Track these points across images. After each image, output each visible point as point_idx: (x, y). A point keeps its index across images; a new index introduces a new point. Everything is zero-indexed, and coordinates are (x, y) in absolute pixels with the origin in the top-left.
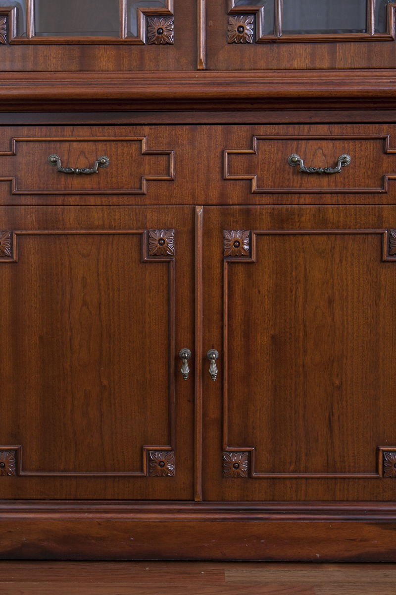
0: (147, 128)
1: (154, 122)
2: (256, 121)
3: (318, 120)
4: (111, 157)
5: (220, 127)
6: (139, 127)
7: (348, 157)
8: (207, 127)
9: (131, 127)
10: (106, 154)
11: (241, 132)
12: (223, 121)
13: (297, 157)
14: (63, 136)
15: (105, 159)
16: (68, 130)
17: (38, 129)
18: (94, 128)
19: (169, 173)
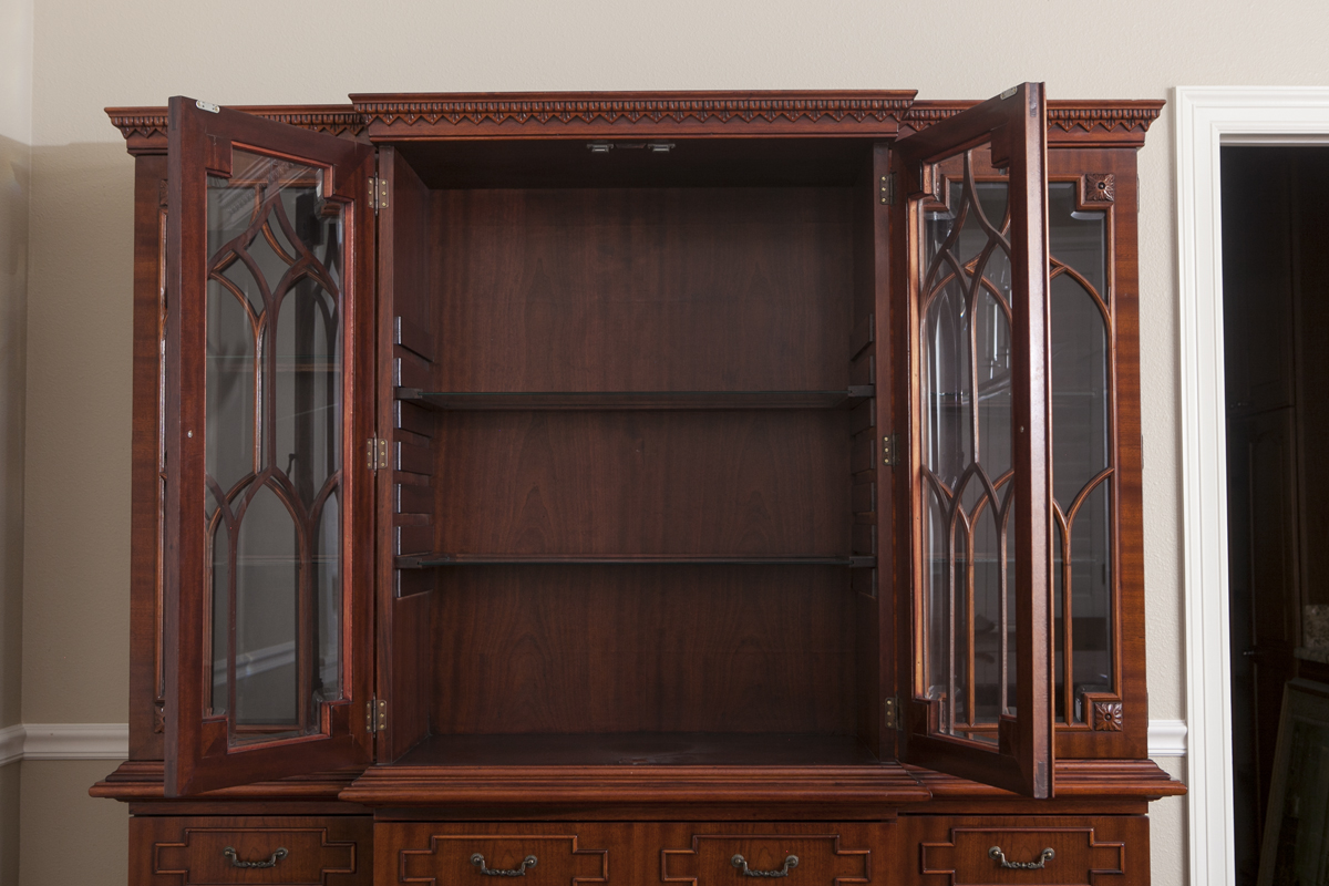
0: (578, 825)
1: (586, 818)
2: (696, 818)
3: (763, 818)
4: (538, 856)
5: (656, 824)
6: (570, 824)
7: (796, 858)
8: (644, 824)
9: (560, 825)
10: (534, 854)
11: (680, 829)
12: (661, 818)
13: (740, 858)
14: (487, 834)
15: (533, 860)
16: (493, 826)
17: (459, 827)
18: (522, 825)
19: (602, 875)
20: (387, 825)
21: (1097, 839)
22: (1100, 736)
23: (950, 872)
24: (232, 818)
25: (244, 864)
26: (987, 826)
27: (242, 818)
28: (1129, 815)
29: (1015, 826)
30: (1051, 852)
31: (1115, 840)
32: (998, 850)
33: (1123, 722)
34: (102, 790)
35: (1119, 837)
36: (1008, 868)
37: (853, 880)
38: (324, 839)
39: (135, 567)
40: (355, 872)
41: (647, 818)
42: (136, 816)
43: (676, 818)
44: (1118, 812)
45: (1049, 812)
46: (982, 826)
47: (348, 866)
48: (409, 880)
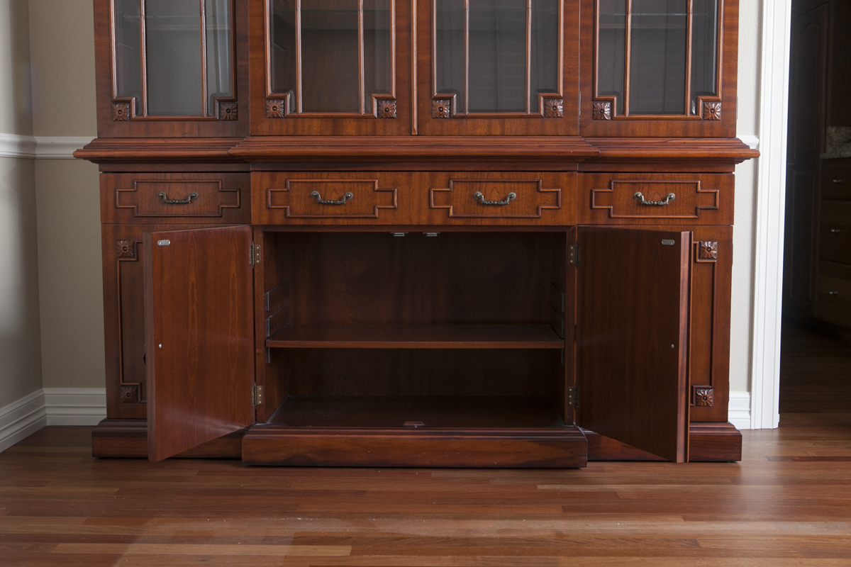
0: (378, 174)
1: (383, 169)
2: (452, 169)
4: (353, 193)
5: (428, 173)
6: (372, 173)
7: (514, 194)
8: (419, 173)
9: (367, 173)
10: (350, 191)
11: (442, 177)
12: (430, 169)
13: (479, 194)
14: (322, 179)
15: (350, 195)
16: (325, 174)
17: (304, 174)
18: (343, 173)
19: (393, 204)
20: (259, 173)
21: (702, 188)
22: (706, 123)
23: (609, 207)
24: (163, 174)
25: (171, 201)
26: (633, 179)
27: (169, 174)
28: (723, 173)
29: (651, 179)
30: (673, 196)
31: (713, 188)
32: (640, 194)
33: (722, 115)
34: (81, 154)
35: (716, 186)
36: (646, 204)
37: (550, 207)
38: (220, 187)
39: (96, 15)
40: (240, 207)
41: (421, 169)
42: (104, 172)
43: (439, 169)
44: (716, 171)
45: (673, 171)
46: (630, 179)
47: (236, 204)
48: (273, 207)
